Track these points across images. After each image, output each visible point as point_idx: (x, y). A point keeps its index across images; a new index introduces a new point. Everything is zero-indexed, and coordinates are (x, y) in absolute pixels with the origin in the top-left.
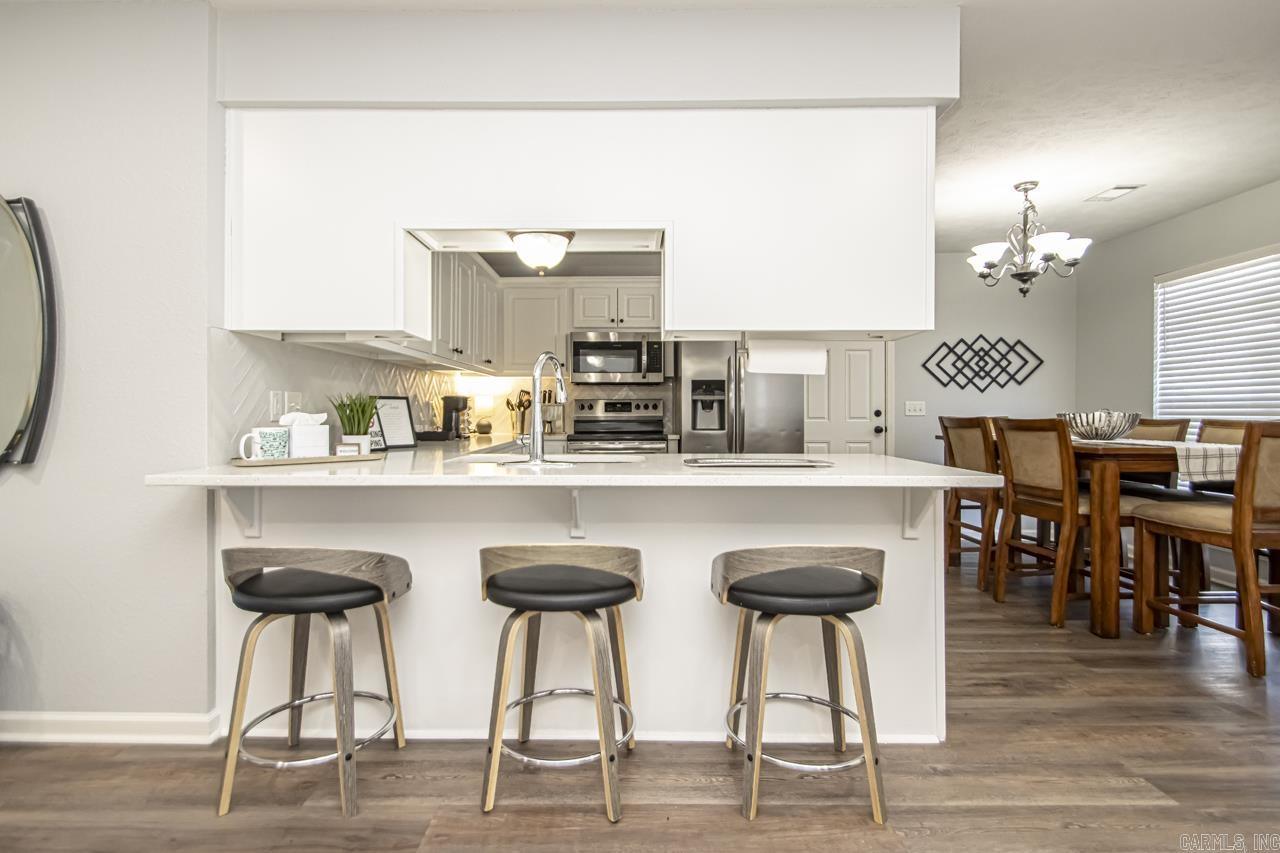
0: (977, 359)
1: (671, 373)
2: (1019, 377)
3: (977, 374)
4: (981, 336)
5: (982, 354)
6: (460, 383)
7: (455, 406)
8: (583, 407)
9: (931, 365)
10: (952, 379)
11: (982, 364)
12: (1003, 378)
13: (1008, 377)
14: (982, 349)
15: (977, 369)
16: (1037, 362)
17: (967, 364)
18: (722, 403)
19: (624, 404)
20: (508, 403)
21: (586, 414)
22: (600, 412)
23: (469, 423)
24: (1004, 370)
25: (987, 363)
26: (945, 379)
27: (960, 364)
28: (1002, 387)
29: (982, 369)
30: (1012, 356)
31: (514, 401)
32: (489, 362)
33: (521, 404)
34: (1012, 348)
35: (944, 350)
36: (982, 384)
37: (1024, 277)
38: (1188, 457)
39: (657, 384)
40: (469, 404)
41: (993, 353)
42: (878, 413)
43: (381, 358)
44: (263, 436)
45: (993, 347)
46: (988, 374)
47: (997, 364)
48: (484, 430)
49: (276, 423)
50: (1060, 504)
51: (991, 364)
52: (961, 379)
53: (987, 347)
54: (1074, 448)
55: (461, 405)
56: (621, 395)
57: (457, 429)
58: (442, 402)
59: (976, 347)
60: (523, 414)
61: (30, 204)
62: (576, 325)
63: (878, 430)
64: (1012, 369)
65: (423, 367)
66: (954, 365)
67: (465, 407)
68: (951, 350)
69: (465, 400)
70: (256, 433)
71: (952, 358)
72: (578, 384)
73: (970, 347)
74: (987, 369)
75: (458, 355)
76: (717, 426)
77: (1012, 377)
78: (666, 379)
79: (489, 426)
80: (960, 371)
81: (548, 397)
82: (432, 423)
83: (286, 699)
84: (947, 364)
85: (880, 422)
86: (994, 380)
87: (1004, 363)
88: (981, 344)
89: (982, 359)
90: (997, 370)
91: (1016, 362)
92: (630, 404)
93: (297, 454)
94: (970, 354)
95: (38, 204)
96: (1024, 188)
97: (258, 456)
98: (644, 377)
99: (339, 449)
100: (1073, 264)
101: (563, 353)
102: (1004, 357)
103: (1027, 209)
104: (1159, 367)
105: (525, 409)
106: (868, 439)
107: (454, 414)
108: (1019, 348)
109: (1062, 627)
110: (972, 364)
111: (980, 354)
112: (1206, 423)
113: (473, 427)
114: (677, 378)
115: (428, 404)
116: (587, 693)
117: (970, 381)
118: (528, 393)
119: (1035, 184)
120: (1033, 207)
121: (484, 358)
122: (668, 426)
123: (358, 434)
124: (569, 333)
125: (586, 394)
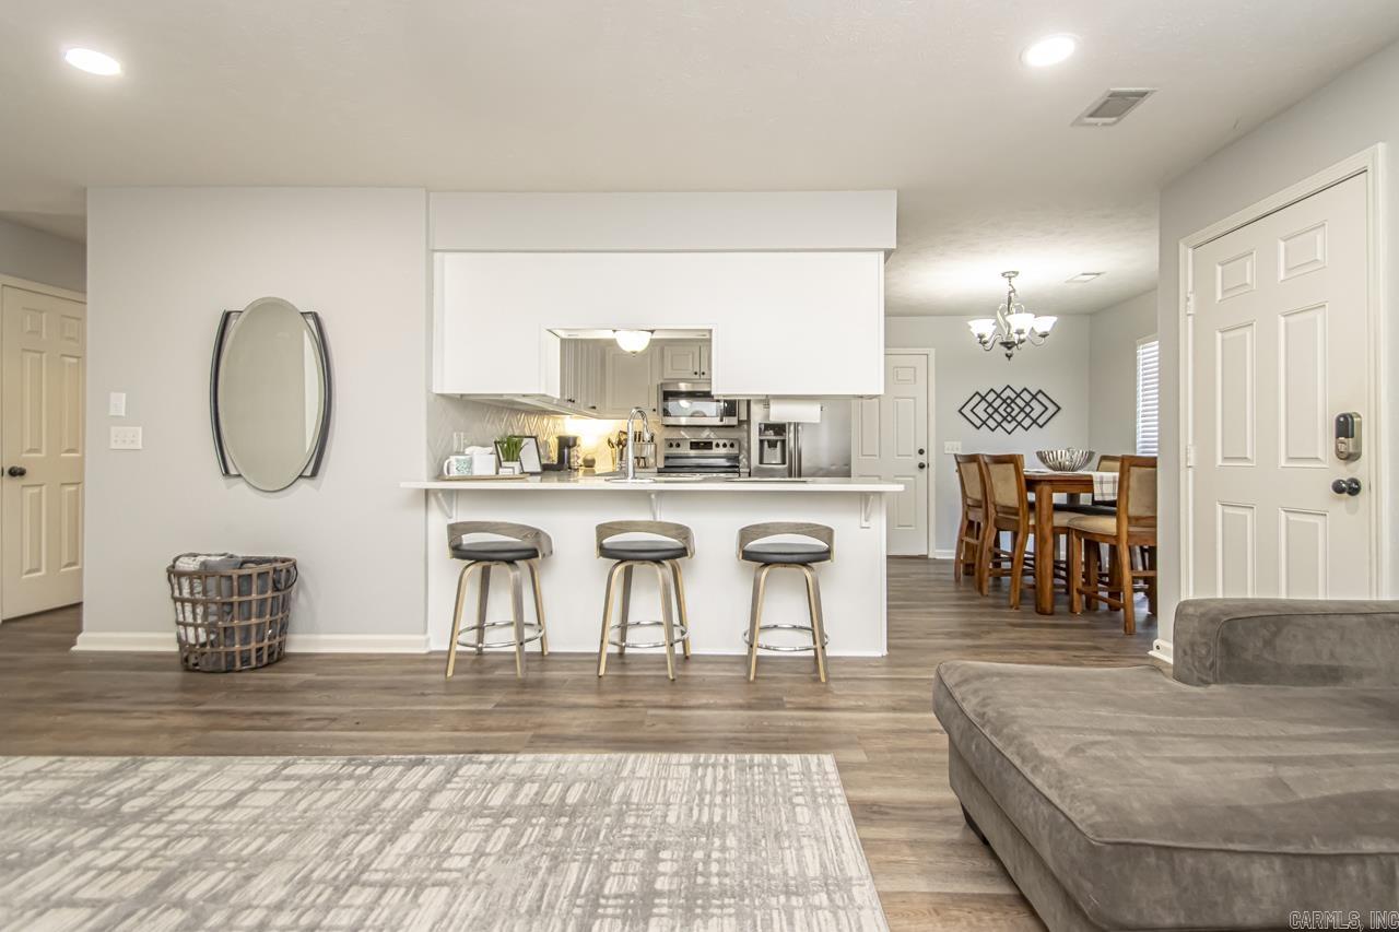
0: (1004, 406)
1: (744, 417)
2: (1041, 421)
3: (1005, 419)
4: (1008, 386)
5: (1009, 401)
6: (570, 425)
7: (566, 444)
8: (671, 445)
9: (966, 410)
10: (984, 423)
11: (1009, 410)
12: (1027, 422)
13: (1031, 422)
14: (1009, 397)
15: (1005, 414)
16: (1055, 409)
17: (996, 410)
18: (783, 442)
19: (705, 443)
20: (609, 442)
21: (674, 451)
22: (685, 450)
23: (578, 458)
24: (1028, 415)
25: (1013, 410)
26: (978, 423)
27: (990, 410)
28: (1026, 429)
29: (1009, 414)
30: (1034, 404)
31: (614, 441)
32: (594, 408)
33: (620, 443)
34: (1034, 397)
35: (977, 398)
36: (1009, 427)
37: (1008, 345)
38: (1101, 482)
39: (733, 426)
40: (578, 442)
41: (1018, 401)
42: (921, 452)
43: (516, 407)
44: (458, 461)
45: (1018, 395)
46: (1014, 419)
47: (1022, 410)
48: (589, 464)
49: (463, 454)
50: (1016, 518)
51: (1017, 410)
52: (991, 423)
53: (1013, 396)
54: (1025, 476)
55: (571, 444)
56: (705, 435)
57: (569, 462)
58: (556, 441)
59: (1004, 396)
60: (622, 450)
61: (316, 316)
62: (666, 377)
63: (922, 466)
64: (1034, 415)
65: (543, 412)
66: (985, 410)
67: (575, 444)
68: (983, 398)
69: (575, 439)
70: (453, 459)
71: (984, 405)
72: (667, 426)
73: (999, 396)
74: (1013, 414)
75: (570, 403)
76: (779, 461)
77: (1034, 421)
78: (740, 422)
79: (593, 461)
80: (991, 416)
81: (638, 437)
82: (549, 458)
83: (475, 623)
84: (980, 410)
85: (923, 459)
86: (1019, 423)
87: (1028, 410)
88: (1008, 393)
89: (1009, 405)
90: (1022, 415)
91: (1038, 409)
92: (711, 443)
93: (477, 472)
94: (999, 401)
95: (320, 315)
96: (1010, 275)
97: (454, 473)
98: (722, 420)
99: (501, 470)
100: (1044, 335)
101: (654, 400)
102: (1027, 404)
103: (1010, 292)
104: (1141, 414)
105: (624, 446)
106: (912, 474)
107: (566, 451)
108: (1040, 397)
109: (1017, 609)
110: (1001, 410)
111: (1007, 402)
112: (1104, 458)
113: (580, 461)
114: (748, 421)
115: (546, 442)
116: (659, 624)
117: (999, 424)
118: (625, 433)
119: (1017, 273)
120: (1014, 291)
121: (591, 405)
122: (744, 461)
123: (513, 461)
124: (659, 383)
125: (673, 435)
